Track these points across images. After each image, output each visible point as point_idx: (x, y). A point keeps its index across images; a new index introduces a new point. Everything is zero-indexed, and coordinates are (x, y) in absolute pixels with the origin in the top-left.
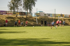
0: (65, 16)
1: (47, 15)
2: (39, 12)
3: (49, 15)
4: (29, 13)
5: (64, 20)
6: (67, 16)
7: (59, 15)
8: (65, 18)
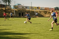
0: (41, 9)
1: (24, 8)
2: (17, 5)
3: (27, 7)
4: (8, 5)
5: (40, 12)
6: (42, 9)
7: (36, 7)
8: (41, 11)
